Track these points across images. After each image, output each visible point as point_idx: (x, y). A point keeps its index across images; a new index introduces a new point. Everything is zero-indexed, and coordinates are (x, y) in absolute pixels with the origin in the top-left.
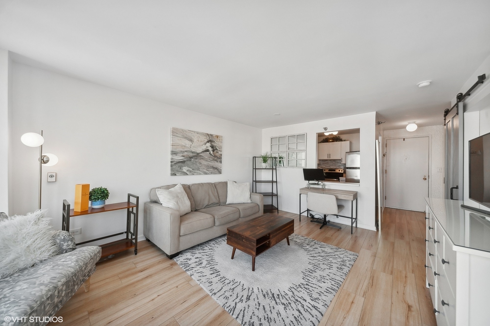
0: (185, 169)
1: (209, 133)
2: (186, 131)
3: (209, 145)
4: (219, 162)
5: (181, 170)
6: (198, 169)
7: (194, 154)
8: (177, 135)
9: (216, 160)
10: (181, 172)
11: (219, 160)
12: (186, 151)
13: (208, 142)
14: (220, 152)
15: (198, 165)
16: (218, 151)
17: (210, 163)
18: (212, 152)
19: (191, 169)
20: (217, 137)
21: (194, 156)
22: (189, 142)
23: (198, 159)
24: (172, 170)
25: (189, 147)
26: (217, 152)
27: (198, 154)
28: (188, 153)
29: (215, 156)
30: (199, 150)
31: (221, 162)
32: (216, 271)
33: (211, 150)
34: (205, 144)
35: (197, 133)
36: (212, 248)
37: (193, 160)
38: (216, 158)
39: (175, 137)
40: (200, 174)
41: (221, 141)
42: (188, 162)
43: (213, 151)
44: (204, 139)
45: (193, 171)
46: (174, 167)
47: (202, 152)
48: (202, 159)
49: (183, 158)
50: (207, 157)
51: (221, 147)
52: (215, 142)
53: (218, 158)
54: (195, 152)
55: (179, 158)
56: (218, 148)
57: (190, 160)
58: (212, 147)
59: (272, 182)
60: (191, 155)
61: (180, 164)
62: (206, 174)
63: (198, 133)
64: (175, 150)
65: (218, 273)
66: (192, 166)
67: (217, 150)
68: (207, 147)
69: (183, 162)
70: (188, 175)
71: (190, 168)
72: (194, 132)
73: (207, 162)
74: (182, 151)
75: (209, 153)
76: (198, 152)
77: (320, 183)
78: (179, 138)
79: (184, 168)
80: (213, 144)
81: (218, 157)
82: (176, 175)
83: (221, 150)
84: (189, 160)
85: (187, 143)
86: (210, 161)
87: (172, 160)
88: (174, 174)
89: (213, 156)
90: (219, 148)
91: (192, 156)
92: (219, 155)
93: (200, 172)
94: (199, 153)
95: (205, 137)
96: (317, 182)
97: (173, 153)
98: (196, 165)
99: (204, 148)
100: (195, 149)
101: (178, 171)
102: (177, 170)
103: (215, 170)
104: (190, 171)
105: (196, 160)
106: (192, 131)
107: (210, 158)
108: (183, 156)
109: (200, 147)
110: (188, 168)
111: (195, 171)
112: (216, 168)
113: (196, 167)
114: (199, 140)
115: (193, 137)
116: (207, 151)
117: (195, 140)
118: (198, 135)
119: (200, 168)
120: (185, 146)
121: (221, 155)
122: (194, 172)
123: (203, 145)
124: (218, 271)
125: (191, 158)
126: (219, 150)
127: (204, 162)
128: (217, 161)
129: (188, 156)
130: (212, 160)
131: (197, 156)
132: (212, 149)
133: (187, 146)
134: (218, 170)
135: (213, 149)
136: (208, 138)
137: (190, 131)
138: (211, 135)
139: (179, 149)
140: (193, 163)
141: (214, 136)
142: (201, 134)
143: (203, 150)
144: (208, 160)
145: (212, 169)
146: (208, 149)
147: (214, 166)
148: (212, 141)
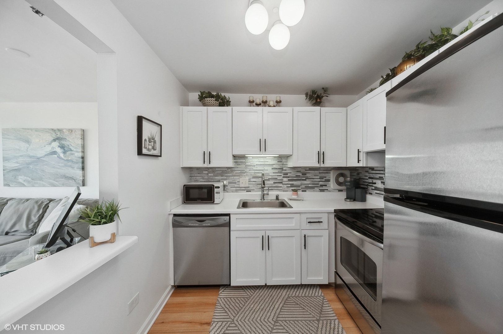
0: (21, 179)
1: (55, 127)
2: (20, 130)
3: (56, 144)
4: (75, 169)
5: (15, 180)
6: (41, 179)
7: (33, 159)
8: (9, 137)
9: (70, 166)
10: (16, 182)
12: (21, 156)
13: (54, 140)
15: (40, 173)
17: (59, 171)
18: (62, 155)
19: (30, 180)
20: (71, 131)
21: (33, 162)
22: (24, 143)
23: (39, 165)
24: (4, 180)
25: (25, 150)
27: (39, 159)
28: (24, 158)
29: (68, 160)
30: (40, 153)
33: (60, 151)
34: (50, 144)
35: (36, 131)
37: (31, 166)
38: (70, 164)
39: (6, 139)
40: (44, 186)
42: (26, 170)
43: (65, 153)
44: (48, 137)
45: (33, 181)
46: (7, 176)
47: (45, 155)
49: (18, 165)
52: (66, 139)
54: (33, 156)
55: (12, 165)
56: (72, 148)
57: (28, 167)
58: (62, 147)
60: (28, 160)
61: (15, 172)
62: (53, 185)
64: (7, 156)
66: (31, 175)
67: (71, 150)
68: (53, 148)
69: (18, 170)
71: (28, 178)
72: (31, 129)
73: (54, 169)
74: (15, 156)
75: (58, 157)
76: (39, 156)
78: (11, 141)
79: (20, 177)
80: (63, 142)
81: (75, 161)
82: (9, 186)
84: (25, 167)
85: (23, 145)
86: (59, 167)
87: (4, 168)
88: (6, 185)
89: (65, 160)
91: (29, 162)
93: (44, 183)
94: (41, 157)
95: (50, 135)
97: (6, 159)
98: (37, 173)
99: (48, 149)
100: (34, 152)
101: (12, 181)
102: (10, 179)
103: (70, 181)
104: (29, 182)
105: (37, 167)
106: (28, 129)
107: (59, 163)
108: (17, 163)
109: (42, 149)
110: (26, 178)
111: (36, 182)
112: (71, 178)
113: (38, 176)
114: (40, 139)
115: (30, 137)
116: (54, 153)
117: (34, 140)
118: (38, 133)
119: (43, 177)
120: (19, 150)
122: (35, 183)
123: (46, 146)
125: (28, 164)
126: (75, 150)
127: (49, 170)
129: (24, 162)
130: (63, 166)
131: (38, 161)
132: (62, 150)
134: (75, 181)
135: (64, 150)
136: (55, 135)
138: (59, 130)
139: (12, 154)
140: (33, 172)
141: (64, 131)
142: (42, 131)
143: (47, 153)
144: (57, 166)
145: (63, 180)
146: (55, 150)
147: (67, 175)
148: (61, 139)
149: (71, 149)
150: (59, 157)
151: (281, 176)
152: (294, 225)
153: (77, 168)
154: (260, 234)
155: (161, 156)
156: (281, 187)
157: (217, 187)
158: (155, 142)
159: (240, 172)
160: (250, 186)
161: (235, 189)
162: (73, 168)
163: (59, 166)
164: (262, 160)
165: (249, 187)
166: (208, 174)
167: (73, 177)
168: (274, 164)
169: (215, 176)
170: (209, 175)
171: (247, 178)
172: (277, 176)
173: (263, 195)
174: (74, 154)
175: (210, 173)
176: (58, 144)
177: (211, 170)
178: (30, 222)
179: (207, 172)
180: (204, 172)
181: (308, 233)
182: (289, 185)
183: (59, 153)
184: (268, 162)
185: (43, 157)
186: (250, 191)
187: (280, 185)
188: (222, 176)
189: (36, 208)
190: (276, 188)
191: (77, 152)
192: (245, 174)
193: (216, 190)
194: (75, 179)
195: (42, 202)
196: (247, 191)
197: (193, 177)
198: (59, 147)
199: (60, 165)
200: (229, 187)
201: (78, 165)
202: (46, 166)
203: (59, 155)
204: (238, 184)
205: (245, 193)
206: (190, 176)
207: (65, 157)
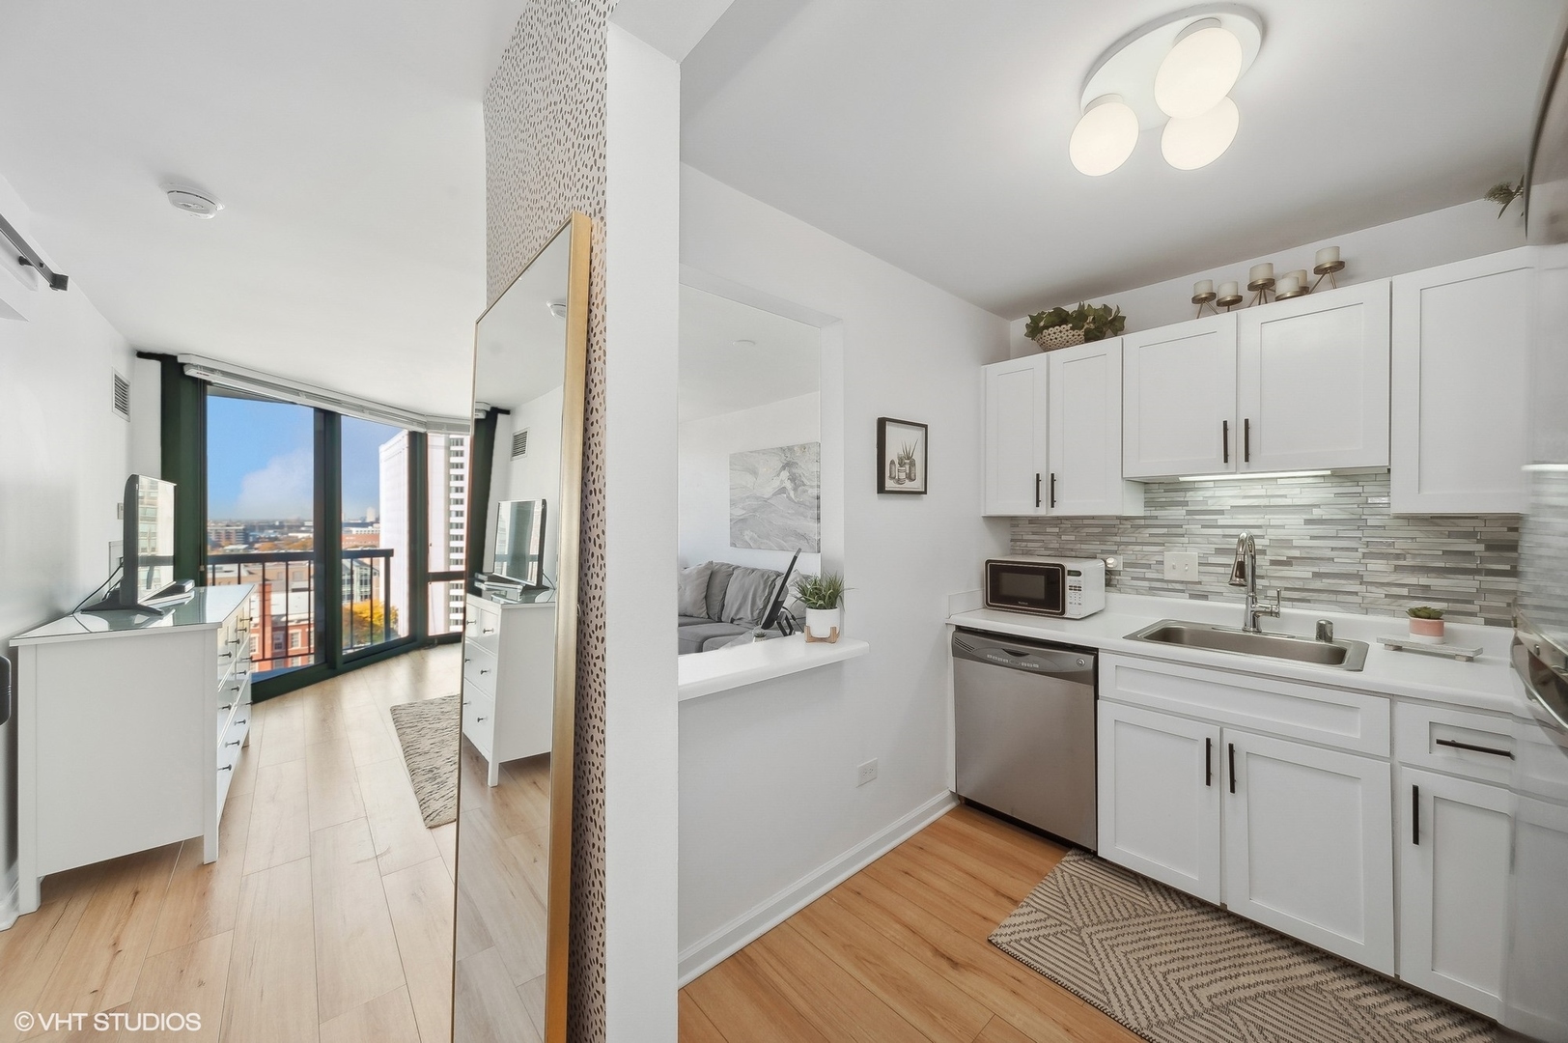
0: (748, 535)
1: (784, 444)
2: (746, 455)
3: (785, 474)
4: (809, 519)
5: (742, 537)
6: (768, 537)
7: (760, 503)
9: (803, 514)
10: (743, 540)
12: (748, 497)
13: (783, 468)
14: (809, 491)
15: (767, 526)
17: (788, 522)
18: (792, 494)
19: (756, 536)
20: (804, 447)
21: (760, 507)
22: (751, 476)
23: (766, 513)
25: (752, 488)
26: (805, 491)
27: (766, 501)
29: (800, 504)
33: (791, 487)
34: (778, 475)
35: (764, 454)
37: (758, 515)
38: (802, 509)
40: (771, 548)
43: (796, 489)
45: (759, 539)
47: (773, 495)
52: (798, 464)
54: (760, 498)
55: (739, 512)
56: (805, 481)
58: (793, 479)
66: (758, 529)
67: (804, 485)
68: (782, 481)
69: (745, 521)
71: (754, 534)
72: (758, 452)
73: (781, 520)
74: (742, 499)
75: (787, 497)
76: (766, 497)
79: (746, 532)
80: (794, 470)
81: (808, 504)
84: (752, 516)
85: (750, 480)
86: (788, 516)
88: (733, 545)
89: (793, 501)
90: (809, 480)
91: (756, 507)
92: (808, 499)
93: (771, 544)
94: (769, 499)
95: (778, 459)
97: (733, 503)
98: (764, 526)
99: (776, 484)
102: (737, 536)
103: (801, 541)
104: (755, 541)
106: (755, 452)
107: (788, 508)
108: (743, 509)
109: (770, 484)
111: (763, 541)
112: (803, 536)
113: (765, 532)
114: (767, 468)
115: (757, 465)
116: (784, 490)
117: (760, 471)
118: (765, 457)
119: (771, 533)
120: (746, 488)
121: (818, 497)
122: (762, 543)
123: (775, 478)
125: (755, 511)
126: (808, 484)
127: (775, 520)
128: (804, 516)
129: (751, 507)
130: (792, 514)
131: (765, 505)
132: (793, 485)
133: (748, 486)
134: (808, 542)
135: (795, 484)
136: (783, 458)
137: (752, 452)
138: (790, 449)
141: (796, 449)
142: (770, 452)
143: (776, 491)
144: (786, 514)
145: (793, 539)
146: (784, 485)
147: (798, 530)
148: (792, 464)
149: (803, 482)
150: (789, 497)
151: (1356, 550)
152: (1358, 736)
153: (811, 518)
154: (1202, 732)
155: (925, 492)
156: (1356, 593)
157: (1070, 573)
158: (912, 464)
159: (1164, 531)
160: (1205, 579)
161: (1146, 584)
162: (806, 517)
163: (789, 514)
164: (1258, 490)
165: (1200, 583)
166: (1059, 535)
167: (805, 534)
168: (1317, 506)
169: (1082, 542)
170: (1063, 537)
171: (1194, 553)
172: (1333, 549)
173: (1255, 617)
175: (1065, 532)
176: (788, 474)
177: (1068, 524)
178: (755, 608)
179: (1057, 530)
180: (1048, 530)
181: (1431, 785)
182: (1405, 591)
183: (789, 489)
184: (1285, 496)
185: (771, 499)
186: (1204, 597)
187: (1352, 586)
188: (1103, 542)
189: (762, 587)
190: (1324, 596)
191: (812, 487)
192: (1185, 540)
193: (1070, 580)
194: (808, 537)
195: (769, 577)
196: (1192, 596)
197: (1018, 543)
198: (789, 479)
199: (790, 512)
200: (1124, 578)
201: (812, 511)
202: (773, 514)
203: (789, 494)
204: (1157, 571)
205: (1183, 601)
206: (1012, 540)
207: (796, 497)
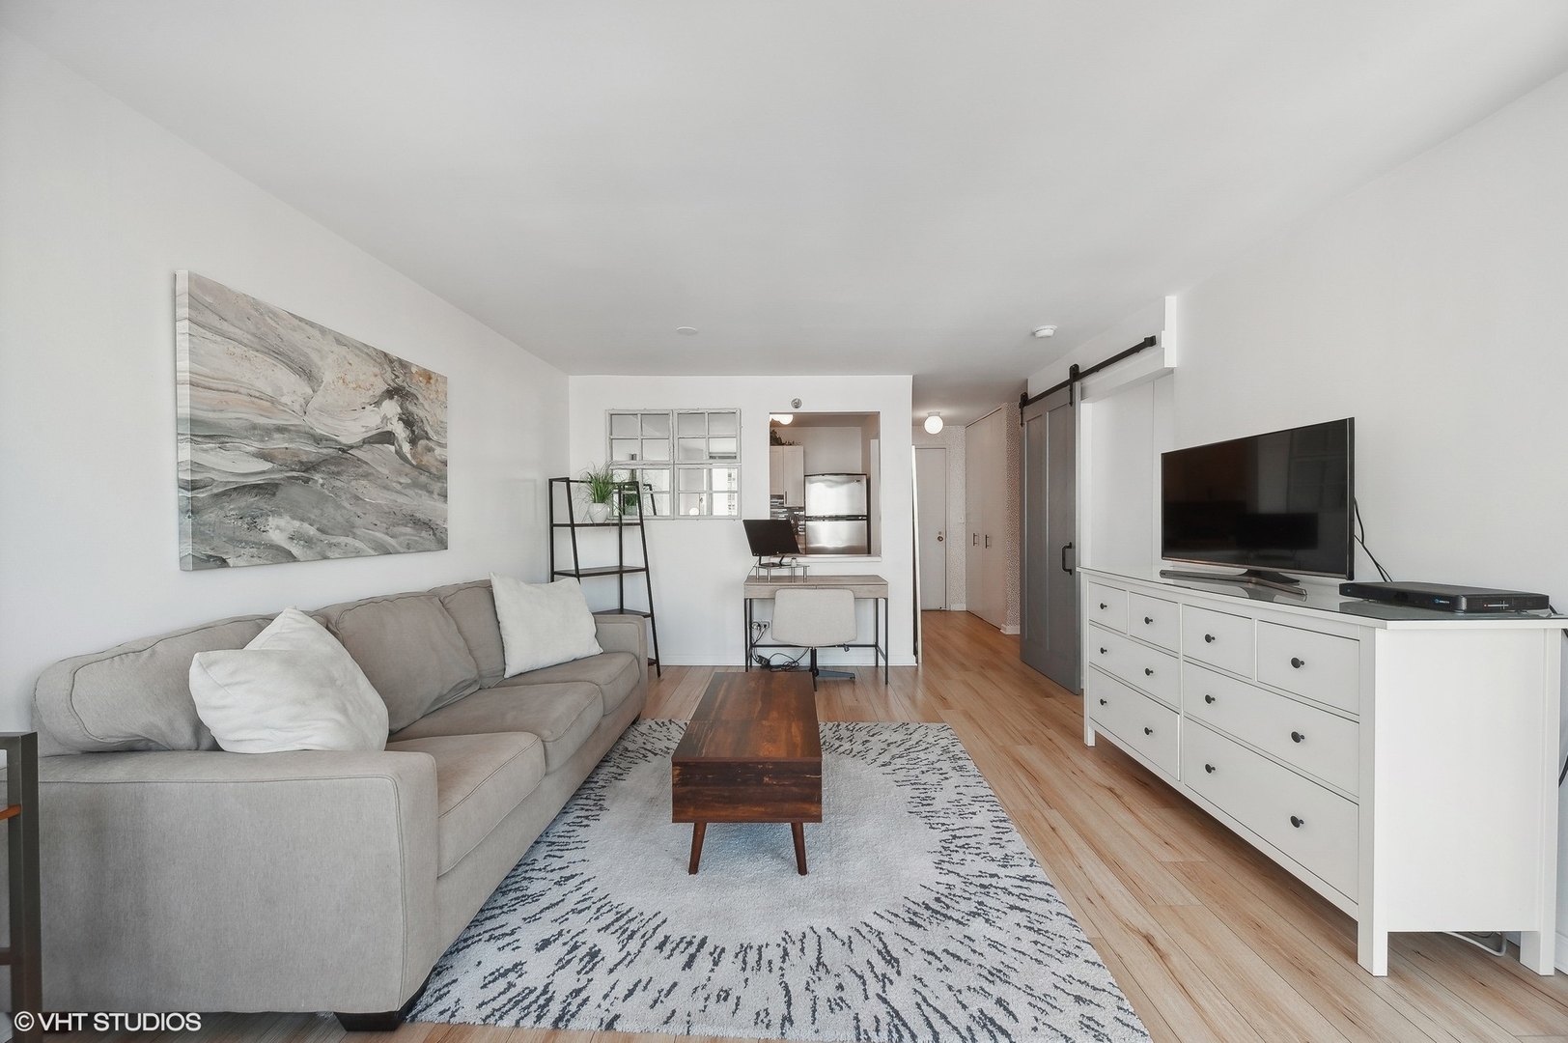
0: (278, 529)
1: (395, 352)
2: (274, 314)
3: (391, 408)
4: (433, 495)
5: (253, 536)
6: (349, 530)
7: (325, 451)
8: (225, 326)
9: (425, 488)
10: (258, 545)
11: (436, 487)
12: (281, 429)
13: (391, 393)
14: (438, 451)
15: (348, 506)
16: (431, 444)
17: (401, 499)
18: (406, 448)
19: (312, 531)
20: (428, 376)
21: (326, 461)
22: (294, 378)
23: (344, 478)
24: (198, 535)
25: (297, 407)
26: (430, 450)
27: (344, 451)
28: (292, 441)
29: (420, 468)
30: (352, 429)
31: (444, 496)
32: (690, 943)
33: (403, 435)
34: (378, 404)
35: (338, 342)
36: (566, 873)
37: (318, 478)
38: (423, 479)
39: (209, 335)
40: (358, 554)
41: (441, 398)
42: (296, 492)
43: (413, 442)
44: (373, 379)
45: (324, 537)
46: (210, 516)
47: (365, 442)
48: (366, 476)
49: (267, 466)
50: (385, 471)
51: (442, 429)
52: (417, 399)
53: (432, 477)
54: (327, 439)
55: (238, 464)
56: (431, 433)
57: (307, 481)
58: (408, 421)
59: (621, 571)
60: (309, 451)
61: (250, 499)
62: (385, 551)
63: (340, 340)
64: (211, 415)
65: (708, 947)
66: (317, 511)
67: (429, 439)
68: (385, 419)
69: (267, 489)
70: (291, 558)
71: (306, 525)
72: (323, 331)
73: (388, 495)
74: (254, 427)
75: (396, 452)
76: (346, 440)
77: (786, 560)
78: (239, 350)
79: (273, 521)
80: (412, 408)
81: (434, 470)
82: (223, 563)
83: (443, 441)
84: (297, 478)
85: (289, 386)
86: (399, 487)
87: (197, 477)
88: (209, 561)
89: (411, 464)
90: (437, 433)
91: (312, 458)
92: (436, 463)
93: (358, 544)
94: (352, 447)
95: (376, 370)
96: (776, 560)
97: (201, 431)
98: (339, 507)
99: (371, 420)
100: (329, 421)
101: (234, 541)
102: (230, 533)
103: (424, 534)
104: (309, 542)
105: (338, 484)
106: (312, 325)
107: (400, 473)
108: (265, 457)
109: (356, 415)
110: (297, 523)
111: (334, 540)
112: (426, 525)
113: (339, 518)
114: (349, 378)
115: (315, 357)
116: (387, 437)
117: (328, 376)
118: (343, 350)
119: (358, 522)
120: (273, 401)
121: (445, 463)
122: (331, 545)
123: (368, 407)
124: (696, 942)
125: (310, 467)
126: (435, 438)
127: (374, 495)
128: (428, 491)
129: (295, 455)
130: (407, 486)
131: (340, 458)
132: (408, 432)
133: (284, 400)
134: (434, 534)
135: (413, 432)
136: (389, 375)
137: (301, 319)
138: (404, 365)
139: (237, 413)
140: (323, 499)
141: (414, 370)
142: (356, 347)
143: (370, 434)
144: (394, 484)
145: (408, 530)
146: (389, 428)
147: (418, 515)
148: (406, 394)
149: (427, 433)
150: (399, 453)
153: (439, 495)
162: (431, 492)
163: (401, 484)
167: (430, 520)
174: (434, 450)
176: (399, 410)
183: (400, 439)
185: (357, 447)
191: (439, 444)
194: (434, 527)
198: (400, 419)
199: (402, 481)
201: (440, 485)
202: (364, 482)
203: (401, 448)
207: (414, 456)
